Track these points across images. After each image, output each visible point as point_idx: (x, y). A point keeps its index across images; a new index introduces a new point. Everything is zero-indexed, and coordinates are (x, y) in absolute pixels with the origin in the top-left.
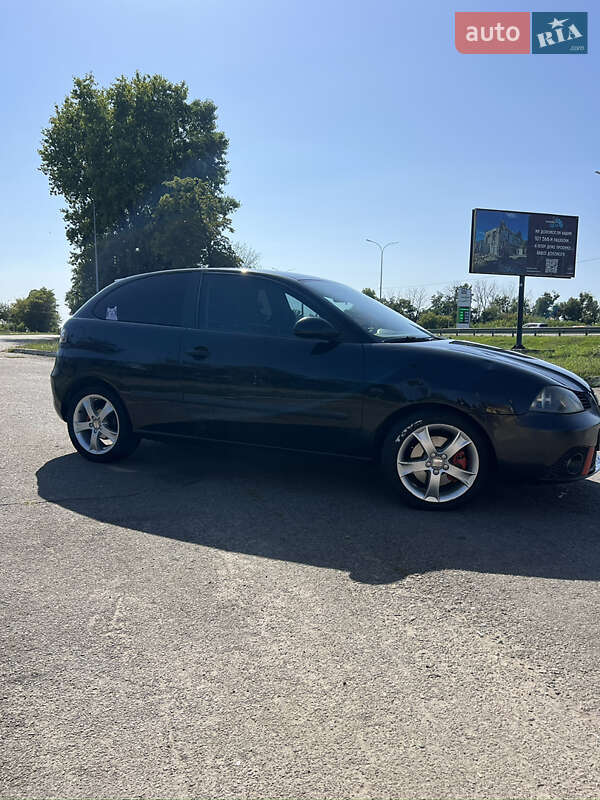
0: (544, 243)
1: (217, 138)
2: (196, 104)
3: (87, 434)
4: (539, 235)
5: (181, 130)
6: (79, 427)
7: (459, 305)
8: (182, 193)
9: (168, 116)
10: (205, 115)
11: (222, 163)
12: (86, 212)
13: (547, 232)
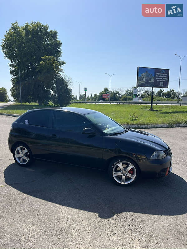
0: (159, 77)
1: (58, 42)
2: (51, 31)
3: (19, 158)
4: (158, 75)
5: (47, 39)
6: (17, 156)
7: (134, 94)
8: (47, 61)
9: (42, 35)
10: (54, 35)
11: (60, 50)
12: (17, 65)
13: (160, 74)
